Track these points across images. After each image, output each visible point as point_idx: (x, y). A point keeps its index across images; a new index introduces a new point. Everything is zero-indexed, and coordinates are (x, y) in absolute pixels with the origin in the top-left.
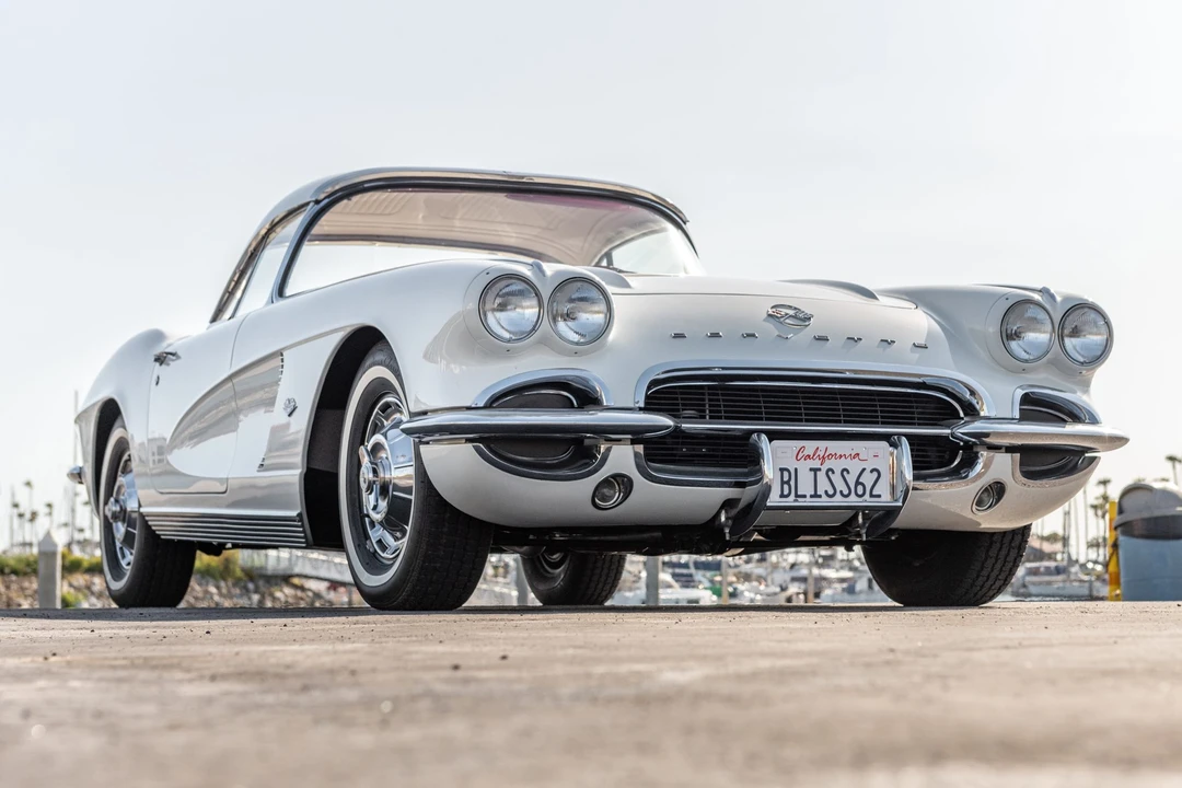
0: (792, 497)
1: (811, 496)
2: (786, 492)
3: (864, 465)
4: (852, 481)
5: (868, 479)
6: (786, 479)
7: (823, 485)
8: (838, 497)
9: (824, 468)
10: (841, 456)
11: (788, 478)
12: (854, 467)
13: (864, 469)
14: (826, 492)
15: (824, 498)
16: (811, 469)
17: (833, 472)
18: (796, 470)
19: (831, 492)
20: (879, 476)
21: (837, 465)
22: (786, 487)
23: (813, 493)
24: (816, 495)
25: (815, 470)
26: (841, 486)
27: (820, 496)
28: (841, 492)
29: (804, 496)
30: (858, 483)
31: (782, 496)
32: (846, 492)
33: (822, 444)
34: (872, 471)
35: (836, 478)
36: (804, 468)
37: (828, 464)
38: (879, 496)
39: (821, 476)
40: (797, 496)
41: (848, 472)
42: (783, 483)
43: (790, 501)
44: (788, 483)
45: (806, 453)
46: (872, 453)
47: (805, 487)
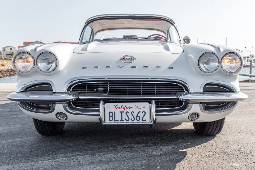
0: (113, 121)
1: (120, 121)
2: (111, 119)
3: (139, 110)
4: (135, 115)
5: (141, 115)
6: (111, 115)
7: (125, 117)
8: (130, 121)
9: (125, 112)
10: (131, 108)
11: (112, 115)
12: (136, 111)
13: (140, 112)
14: (126, 119)
15: (125, 121)
16: (120, 112)
17: (128, 113)
18: (115, 112)
19: (127, 119)
20: (145, 113)
21: (130, 110)
22: (111, 118)
23: (121, 120)
24: (122, 120)
25: (122, 112)
26: (131, 117)
27: (123, 121)
28: (131, 119)
29: (118, 121)
30: (137, 116)
31: (110, 120)
32: (133, 119)
33: (124, 104)
34: (142, 112)
35: (130, 115)
36: (118, 112)
37: (127, 110)
38: (145, 120)
39: (124, 114)
40: (115, 120)
41: (134, 113)
42: (110, 116)
43: (113, 123)
44: (112, 116)
45: (118, 107)
46: (143, 106)
47: (118, 117)
